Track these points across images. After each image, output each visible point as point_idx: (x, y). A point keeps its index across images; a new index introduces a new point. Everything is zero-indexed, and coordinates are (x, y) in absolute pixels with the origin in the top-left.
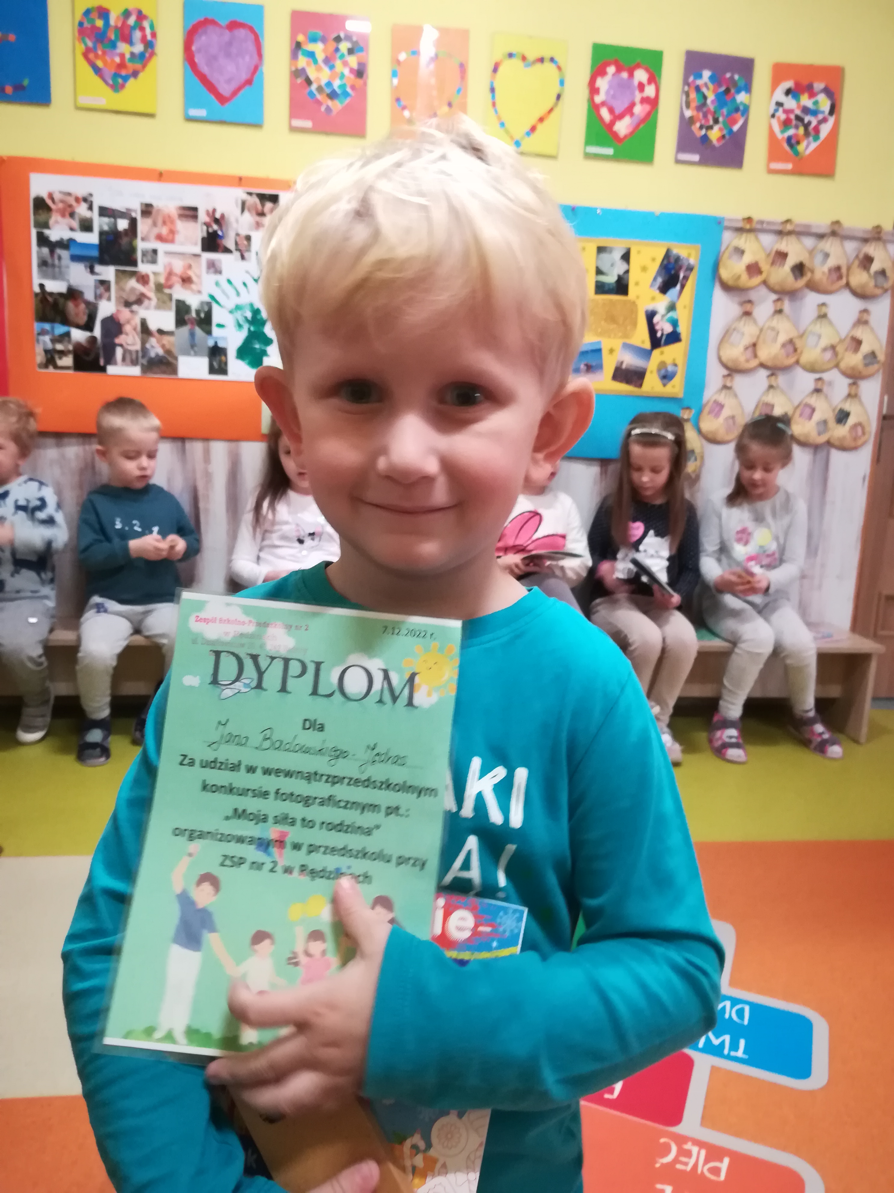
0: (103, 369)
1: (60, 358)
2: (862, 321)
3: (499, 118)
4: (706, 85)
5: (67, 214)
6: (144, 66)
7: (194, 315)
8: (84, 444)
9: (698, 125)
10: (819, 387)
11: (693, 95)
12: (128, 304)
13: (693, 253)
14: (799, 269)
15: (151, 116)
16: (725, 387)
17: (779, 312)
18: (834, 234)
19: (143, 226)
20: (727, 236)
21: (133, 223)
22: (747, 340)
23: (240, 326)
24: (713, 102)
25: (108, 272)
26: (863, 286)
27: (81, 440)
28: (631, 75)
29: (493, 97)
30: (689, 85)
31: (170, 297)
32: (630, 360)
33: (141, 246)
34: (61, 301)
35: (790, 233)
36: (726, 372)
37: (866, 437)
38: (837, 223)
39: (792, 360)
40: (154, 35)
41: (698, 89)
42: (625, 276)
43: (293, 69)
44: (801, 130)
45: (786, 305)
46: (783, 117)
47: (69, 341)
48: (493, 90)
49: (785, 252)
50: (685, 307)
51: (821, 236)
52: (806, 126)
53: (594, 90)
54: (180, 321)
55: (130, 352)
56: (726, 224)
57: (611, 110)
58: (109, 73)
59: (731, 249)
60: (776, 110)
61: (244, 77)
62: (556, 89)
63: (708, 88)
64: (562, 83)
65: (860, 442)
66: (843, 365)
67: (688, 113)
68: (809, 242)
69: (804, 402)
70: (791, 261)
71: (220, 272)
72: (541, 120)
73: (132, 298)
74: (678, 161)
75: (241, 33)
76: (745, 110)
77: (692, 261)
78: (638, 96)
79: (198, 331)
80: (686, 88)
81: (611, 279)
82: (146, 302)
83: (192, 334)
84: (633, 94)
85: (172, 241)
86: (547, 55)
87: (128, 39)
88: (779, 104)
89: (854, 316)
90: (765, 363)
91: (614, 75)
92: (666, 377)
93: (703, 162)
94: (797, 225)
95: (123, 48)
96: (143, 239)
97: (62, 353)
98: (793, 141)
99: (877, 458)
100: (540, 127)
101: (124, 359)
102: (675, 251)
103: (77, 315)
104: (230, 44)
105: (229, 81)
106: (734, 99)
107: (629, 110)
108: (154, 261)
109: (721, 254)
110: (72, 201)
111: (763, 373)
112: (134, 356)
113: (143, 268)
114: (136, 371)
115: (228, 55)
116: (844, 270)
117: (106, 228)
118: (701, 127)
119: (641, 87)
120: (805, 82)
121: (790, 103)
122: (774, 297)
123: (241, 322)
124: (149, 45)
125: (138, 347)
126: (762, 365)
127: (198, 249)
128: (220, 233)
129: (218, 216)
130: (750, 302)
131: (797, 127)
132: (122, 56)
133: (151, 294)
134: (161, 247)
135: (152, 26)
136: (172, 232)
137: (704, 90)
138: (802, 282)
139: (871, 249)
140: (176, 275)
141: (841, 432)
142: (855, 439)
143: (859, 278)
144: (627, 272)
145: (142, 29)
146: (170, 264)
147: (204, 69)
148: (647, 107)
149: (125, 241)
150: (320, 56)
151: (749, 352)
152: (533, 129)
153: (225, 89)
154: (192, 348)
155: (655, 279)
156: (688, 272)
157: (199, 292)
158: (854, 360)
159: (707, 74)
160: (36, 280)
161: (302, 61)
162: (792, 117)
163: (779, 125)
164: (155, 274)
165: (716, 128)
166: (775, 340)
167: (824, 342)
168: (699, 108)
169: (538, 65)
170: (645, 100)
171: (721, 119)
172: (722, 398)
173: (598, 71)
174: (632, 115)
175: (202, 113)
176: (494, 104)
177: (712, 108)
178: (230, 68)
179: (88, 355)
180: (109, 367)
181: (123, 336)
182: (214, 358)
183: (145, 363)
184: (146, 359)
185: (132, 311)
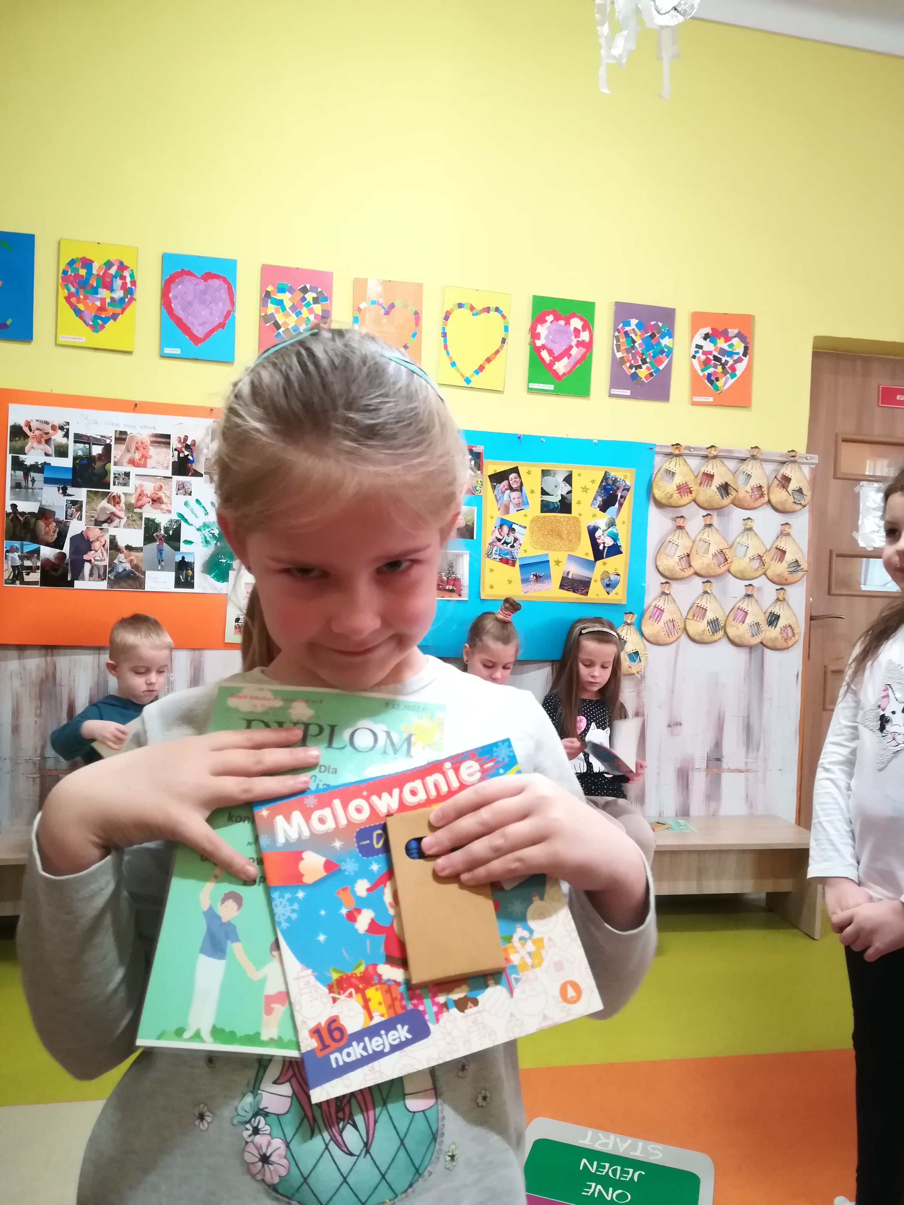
0: (71, 584)
2: (784, 534)
3: (450, 358)
4: (633, 329)
5: (43, 440)
6: (124, 310)
7: (162, 532)
8: (46, 656)
9: (628, 364)
10: (749, 593)
11: (623, 340)
12: (98, 523)
13: (629, 475)
14: (725, 488)
15: (130, 353)
16: (664, 593)
17: (710, 525)
18: (753, 457)
19: (116, 452)
20: (658, 459)
21: (108, 448)
22: (681, 552)
23: (207, 542)
24: (640, 345)
25: (81, 494)
26: (784, 503)
27: (43, 652)
28: (568, 323)
29: (445, 341)
30: (619, 332)
31: (140, 515)
32: (576, 571)
33: (113, 469)
34: (33, 520)
35: (715, 457)
36: (664, 580)
37: (796, 637)
38: (756, 447)
39: (724, 569)
40: (134, 283)
41: (627, 334)
42: (568, 496)
43: (263, 314)
44: (720, 369)
45: (715, 520)
46: (703, 357)
47: (38, 558)
48: (444, 335)
49: (712, 473)
50: (624, 523)
51: (744, 460)
52: (723, 365)
53: (535, 336)
54: (149, 538)
56: (657, 449)
57: (550, 352)
58: (89, 316)
59: (662, 470)
60: (697, 352)
61: (217, 321)
62: (503, 335)
63: (636, 335)
64: (506, 329)
65: (790, 643)
66: (769, 573)
67: (619, 355)
68: (732, 465)
69: (737, 606)
70: (718, 481)
71: (190, 494)
72: (488, 360)
73: (103, 518)
74: (611, 395)
75: (216, 282)
76: (669, 352)
77: (628, 483)
78: (574, 342)
79: (166, 547)
80: (617, 334)
81: (555, 499)
82: (117, 521)
83: (160, 551)
84: (569, 338)
85: (145, 466)
86: (493, 306)
87: (109, 286)
88: (699, 347)
89: (777, 529)
90: (698, 572)
91: (551, 322)
92: (609, 586)
93: (634, 396)
94: (720, 451)
95: (104, 293)
96: (116, 464)
97: (30, 569)
98: (713, 378)
99: (807, 656)
100: (487, 366)
101: (91, 574)
102: (614, 473)
103: (47, 533)
104: (204, 292)
105: (203, 324)
106: (659, 343)
107: (566, 353)
108: (125, 484)
109: (654, 475)
110: (48, 429)
111: (698, 581)
112: (102, 572)
113: (115, 490)
114: (103, 585)
115: (203, 302)
116: (765, 489)
117: (80, 453)
118: (631, 367)
119: (577, 332)
120: (721, 329)
121: (708, 346)
122: (705, 513)
123: (208, 539)
124: (129, 292)
125: (106, 563)
126: (696, 574)
127: (169, 473)
128: (190, 457)
129: (189, 442)
130: (682, 517)
131: (715, 366)
132: (103, 300)
133: (122, 514)
134: (134, 471)
135: (132, 276)
136: (145, 457)
137: (632, 335)
138: (727, 501)
139: (787, 470)
140: (147, 496)
141: (772, 633)
142: (786, 640)
143: (779, 496)
144: (570, 492)
145: (123, 278)
146: (141, 486)
147: (180, 313)
148: (584, 350)
149: (98, 465)
150: (288, 304)
151: (684, 563)
152: (481, 368)
153: (199, 332)
154: (160, 563)
155: (595, 499)
156: (625, 492)
157: (169, 512)
158: (780, 568)
159: (634, 322)
160: (9, 502)
161: (271, 308)
162: (711, 357)
163: (700, 365)
164: (125, 494)
165: (644, 367)
166: (707, 551)
167: (751, 553)
168: (628, 351)
169: (485, 314)
170: (580, 344)
171: (648, 360)
172: (661, 604)
173: (539, 319)
174: (569, 356)
175: (177, 351)
176: (446, 347)
177: (639, 350)
178: (205, 313)
179: (56, 570)
180: (76, 583)
181: (92, 552)
182: (181, 572)
183: (113, 578)
184: (114, 573)
185: (101, 529)
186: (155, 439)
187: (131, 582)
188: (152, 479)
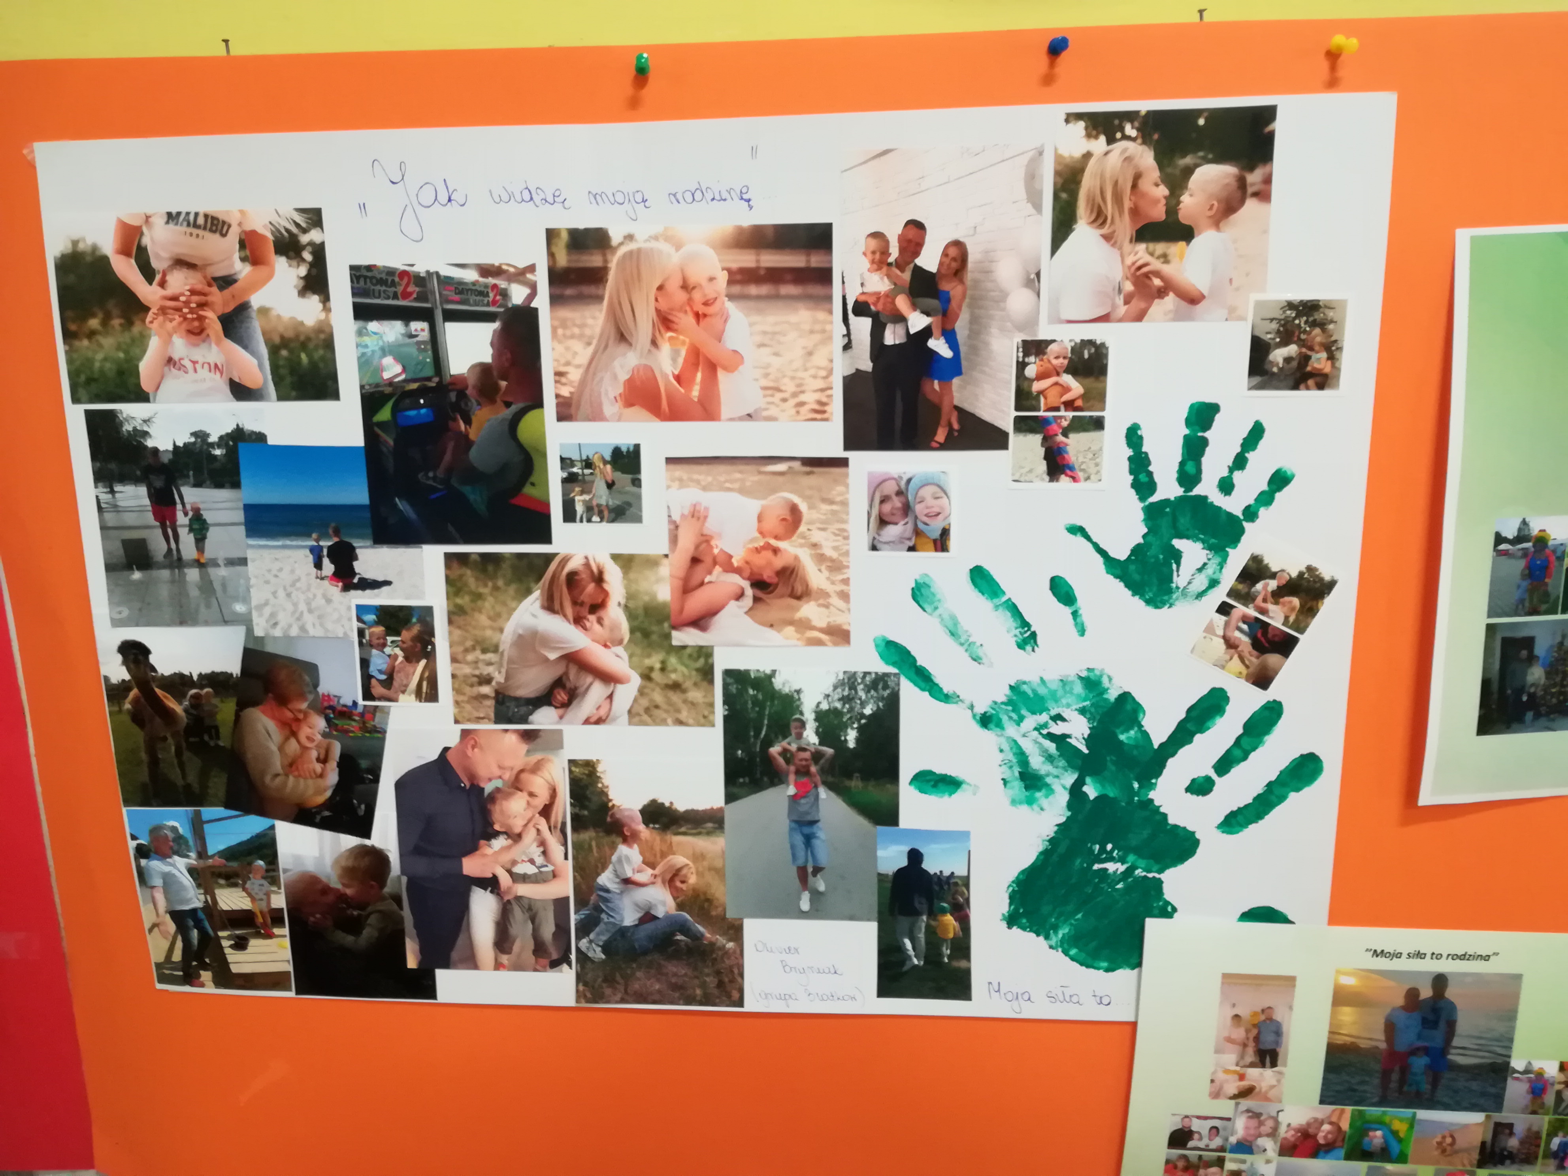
0: (421, 984)
1: (240, 944)
7: (810, 736)
21: (520, 333)
23: (1032, 779)
25: (419, 574)
31: (702, 661)
33: (558, 438)
54: (747, 768)
55: (531, 910)
71: (941, 543)
73: (531, 683)
82: (596, 692)
85: (708, 409)
96: (565, 413)
97: (247, 924)
101: (503, 941)
103: (292, 765)
108: (622, 512)
110: (227, 255)
112: (548, 929)
114: (558, 986)
117: (392, 370)
123: (1037, 763)
125: (565, 887)
127: (830, 438)
128: (938, 345)
129: (929, 257)
133: (616, 660)
134: (657, 441)
140: (726, 561)
146: (697, 515)
149: (482, 423)
154: (806, 882)
179: (354, 926)
180: (442, 976)
181: (499, 843)
182: (903, 922)
183: (598, 954)
184: (599, 935)
185: (529, 736)
186: (747, 259)
187: (677, 969)
188: (750, 476)
